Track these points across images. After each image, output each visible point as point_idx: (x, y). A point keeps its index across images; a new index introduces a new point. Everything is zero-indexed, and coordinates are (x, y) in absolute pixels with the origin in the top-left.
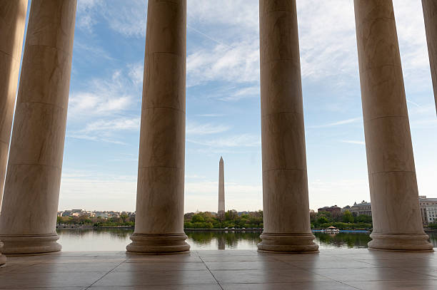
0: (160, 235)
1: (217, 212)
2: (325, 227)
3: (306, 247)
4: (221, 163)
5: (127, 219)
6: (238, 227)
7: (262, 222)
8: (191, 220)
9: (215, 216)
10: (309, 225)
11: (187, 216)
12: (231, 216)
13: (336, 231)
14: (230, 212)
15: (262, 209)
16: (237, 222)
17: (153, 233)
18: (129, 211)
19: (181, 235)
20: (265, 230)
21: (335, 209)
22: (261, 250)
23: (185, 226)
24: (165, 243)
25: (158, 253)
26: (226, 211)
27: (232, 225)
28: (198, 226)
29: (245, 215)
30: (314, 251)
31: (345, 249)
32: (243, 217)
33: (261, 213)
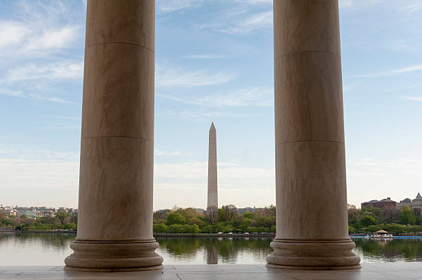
0: (116, 242)
1: (205, 209)
2: (372, 231)
3: (341, 259)
4: (213, 132)
5: (67, 220)
6: (237, 232)
7: (275, 224)
8: (166, 221)
9: (202, 215)
10: (347, 228)
11: (159, 215)
12: (227, 215)
13: (388, 237)
14: (226, 209)
15: (275, 205)
16: (236, 224)
17: (105, 238)
18: (70, 208)
19: (149, 241)
20: (279, 234)
21: (388, 203)
22: (273, 265)
23: (155, 230)
24: (124, 253)
25: (113, 269)
26: (220, 207)
27: (229, 228)
28: (176, 231)
29: (249, 213)
30: (353, 265)
31: (400, 264)
32: (246, 216)
33: (273, 209)
